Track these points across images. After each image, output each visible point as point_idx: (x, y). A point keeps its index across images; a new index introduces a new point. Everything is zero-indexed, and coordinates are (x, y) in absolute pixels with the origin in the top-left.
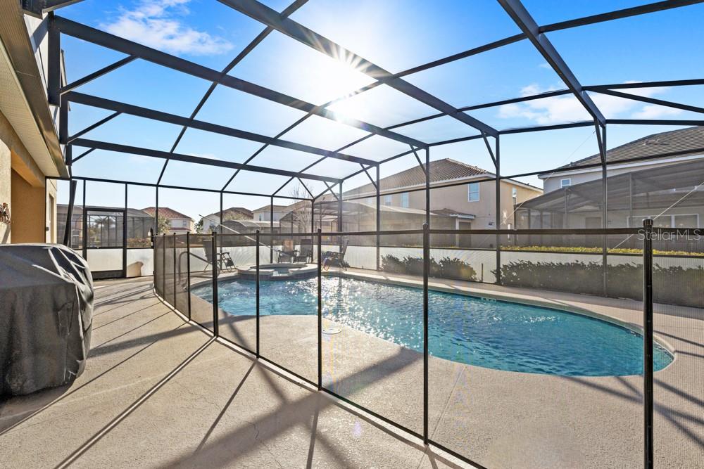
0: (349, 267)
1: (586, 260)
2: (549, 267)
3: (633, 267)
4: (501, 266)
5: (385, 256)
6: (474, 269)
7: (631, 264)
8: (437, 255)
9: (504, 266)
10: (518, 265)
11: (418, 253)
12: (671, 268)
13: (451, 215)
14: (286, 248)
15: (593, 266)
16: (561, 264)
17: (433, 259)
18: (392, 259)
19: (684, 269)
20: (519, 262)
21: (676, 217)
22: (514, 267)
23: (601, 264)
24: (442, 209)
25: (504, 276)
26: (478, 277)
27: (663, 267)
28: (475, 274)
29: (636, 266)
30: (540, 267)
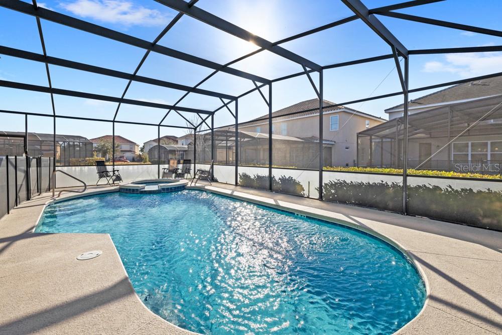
0: (218, 182)
1: (389, 180)
2: (360, 185)
3: (429, 187)
4: (323, 185)
5: (241, 174)
6: (303, 186)
7: (428, 186)
8: (278, 174)
9: (325, 184)
10: (336, 183)
11: (264, 172)
12: (462, 189)
13: (315, 141)
14: (172, 166)
15: (394, 186)
16: (369, 183)
17: (274, 177)
18: (245, 176)
19: (475, 191)
20: (336, 181)
21: (491, 143)
22: (333, 185)
23: (401, 184)
24: (310, 136)
25: (325, 193)
26: (306, 193)
27: (455, 189)
28: (304, 190)
29: (431, 187)
30: (352, 186)
